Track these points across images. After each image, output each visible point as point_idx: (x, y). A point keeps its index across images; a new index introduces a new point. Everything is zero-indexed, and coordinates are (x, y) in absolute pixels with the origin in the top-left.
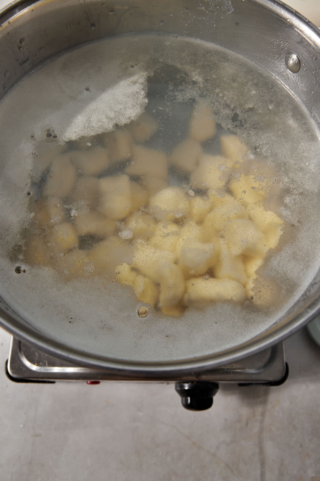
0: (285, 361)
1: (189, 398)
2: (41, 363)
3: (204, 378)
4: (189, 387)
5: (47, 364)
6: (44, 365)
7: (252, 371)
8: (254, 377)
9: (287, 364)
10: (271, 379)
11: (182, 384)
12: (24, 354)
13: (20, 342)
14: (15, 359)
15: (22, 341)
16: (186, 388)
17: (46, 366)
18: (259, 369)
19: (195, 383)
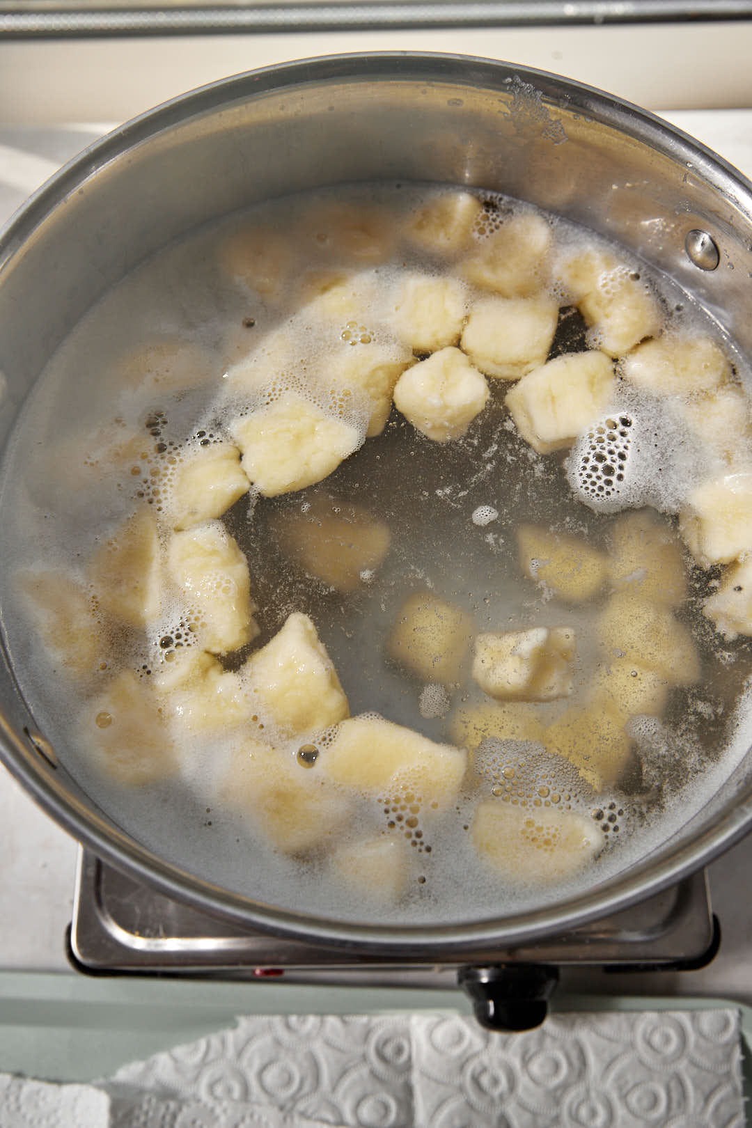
0: (711, 911)
1: (491, 1004)
2: (148, 931)
3: (526, 955)
4: (490, 976)
5: (161, 932)
6: (156, 934)
7: (636, 937)
8: (640, 951)
9: (716, 919)
10: (681, 954)
11: (473, 970)
12: (109, 910)
13: (99, 865)
14: (87, 923)
15: (104, 860)
16: (485, 980)
17: (161, 937)
18: (651, 931)
19: (503, 967)
